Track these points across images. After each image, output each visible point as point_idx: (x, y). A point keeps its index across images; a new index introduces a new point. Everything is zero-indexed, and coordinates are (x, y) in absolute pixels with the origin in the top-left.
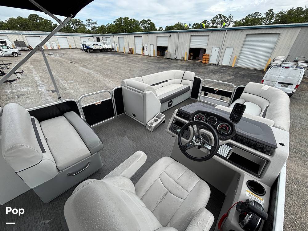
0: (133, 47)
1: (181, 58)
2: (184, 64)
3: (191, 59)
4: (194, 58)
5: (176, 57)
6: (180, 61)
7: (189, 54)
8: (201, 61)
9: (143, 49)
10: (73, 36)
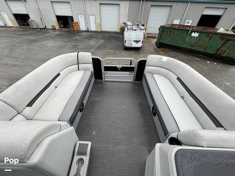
1: (51, 27)
2: (58, 33)
3: (62, 28)
4: (65, 26)
5: (45, 26)
6: (52, 31)
7: (58, 22)
8: (73, 28)
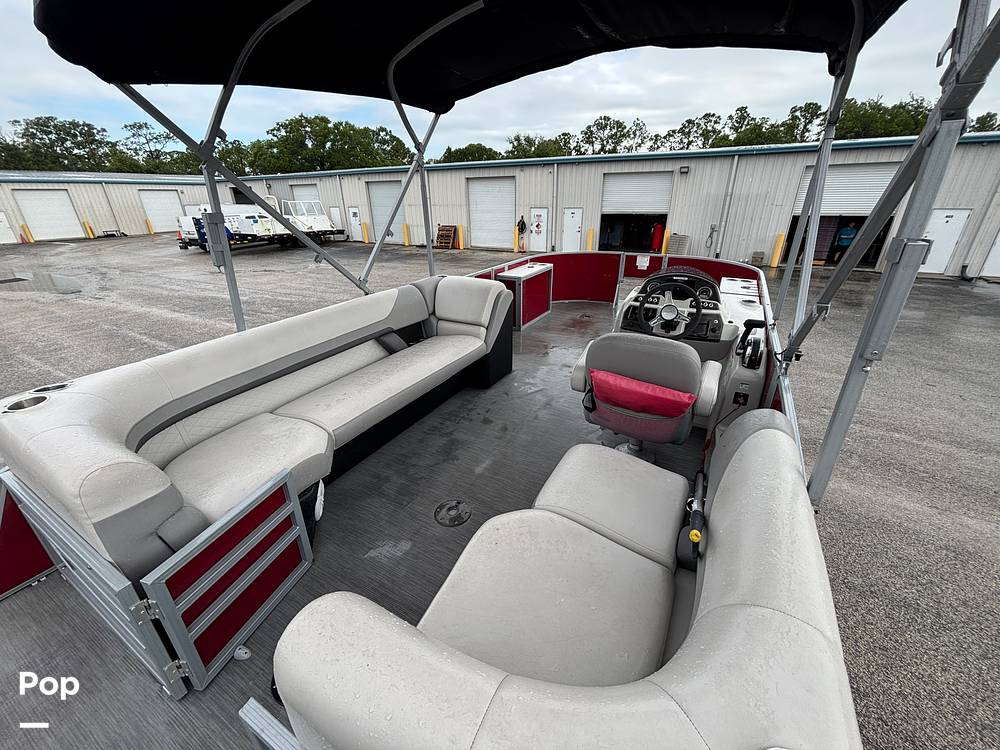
0: (460, 222)
9: (522, 227)
10: (101, 183)
